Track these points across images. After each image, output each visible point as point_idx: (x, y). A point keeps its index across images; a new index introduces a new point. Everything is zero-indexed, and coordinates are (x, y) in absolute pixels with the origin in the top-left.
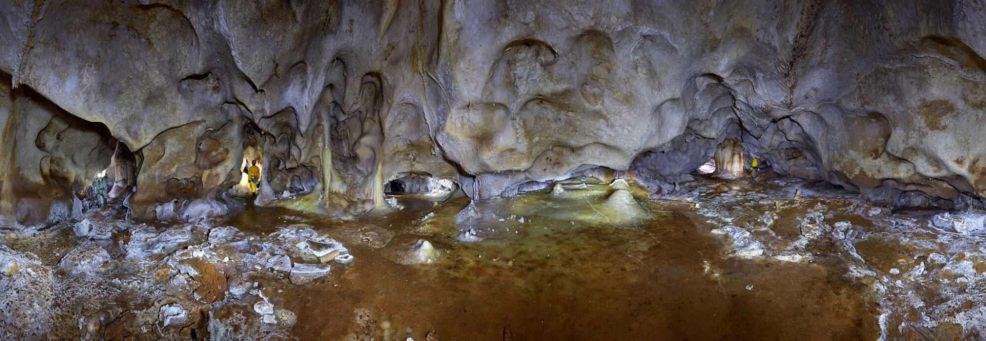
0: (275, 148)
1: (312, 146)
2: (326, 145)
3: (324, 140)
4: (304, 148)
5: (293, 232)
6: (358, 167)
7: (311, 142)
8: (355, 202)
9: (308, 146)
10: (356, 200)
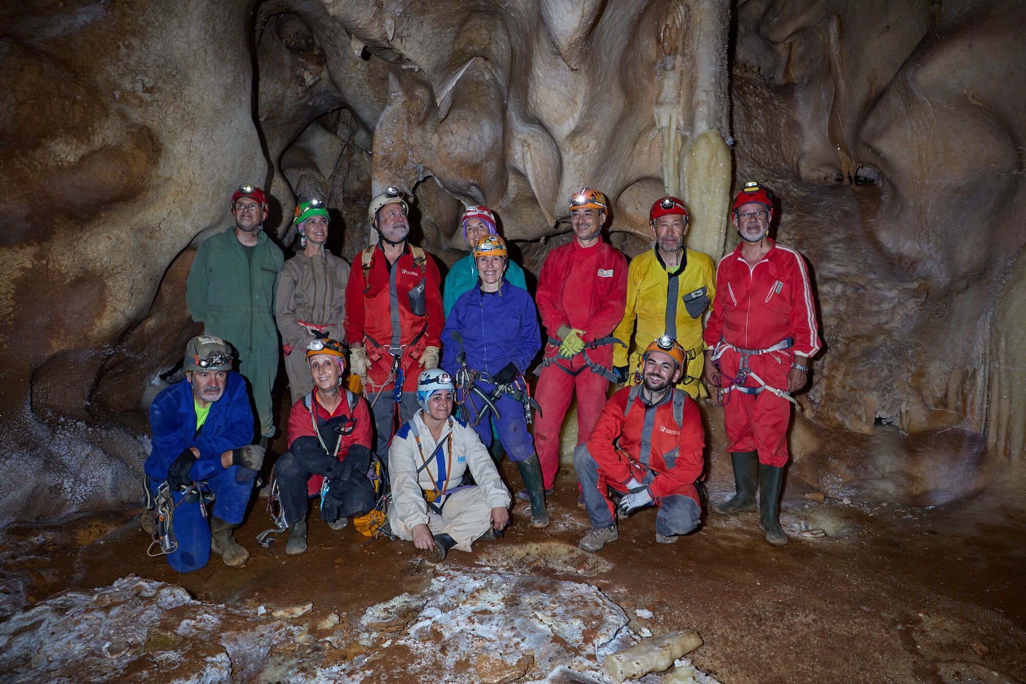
0: (435, 139)
1: (622, 120)
2: (702, 111)
3: (692, 88)
4: (575, 134)
5: (493, 600)
6: (886, 238)
7: (613, 104)
8: (860, 440)
9: (602, 125)
10: (866, 429)
